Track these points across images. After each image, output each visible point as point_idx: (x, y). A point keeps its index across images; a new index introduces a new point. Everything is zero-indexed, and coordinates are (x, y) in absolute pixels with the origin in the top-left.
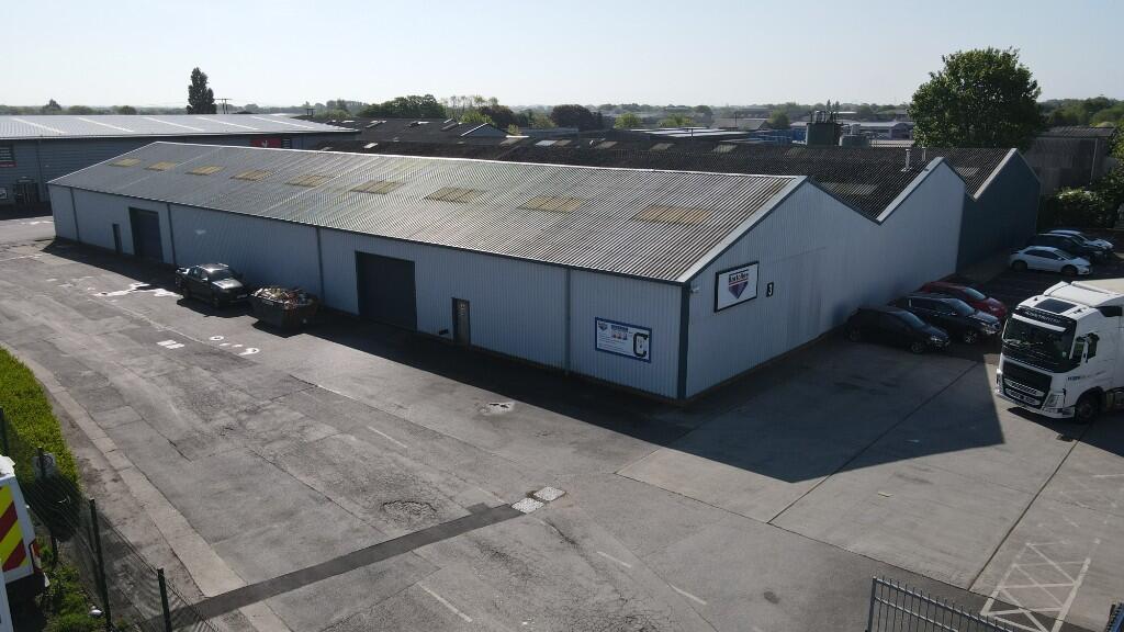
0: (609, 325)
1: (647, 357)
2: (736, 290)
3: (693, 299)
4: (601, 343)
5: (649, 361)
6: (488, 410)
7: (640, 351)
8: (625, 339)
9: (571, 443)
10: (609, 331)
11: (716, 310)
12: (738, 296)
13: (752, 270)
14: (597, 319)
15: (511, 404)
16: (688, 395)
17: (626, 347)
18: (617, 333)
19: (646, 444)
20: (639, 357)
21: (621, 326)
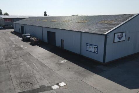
0: (89, 45)
1: (97, 52)
2: (120, 38)
3: (108, 39)
4: (88, 49)
5: (97, 53)
6: (60, 62)
7: (95, 51)
8: (92, 48)
9: (74, 71)
10: (89, 46)
11: (114, 42)
12: (120, 40)
13: (124, 34)
14: (87, 43)
15: (65, 61)
16: (106, 62)
17: (92, 50)
18: (91, 47)
19: (92, 73)
20: (95, 52)
21: (91, 45)
